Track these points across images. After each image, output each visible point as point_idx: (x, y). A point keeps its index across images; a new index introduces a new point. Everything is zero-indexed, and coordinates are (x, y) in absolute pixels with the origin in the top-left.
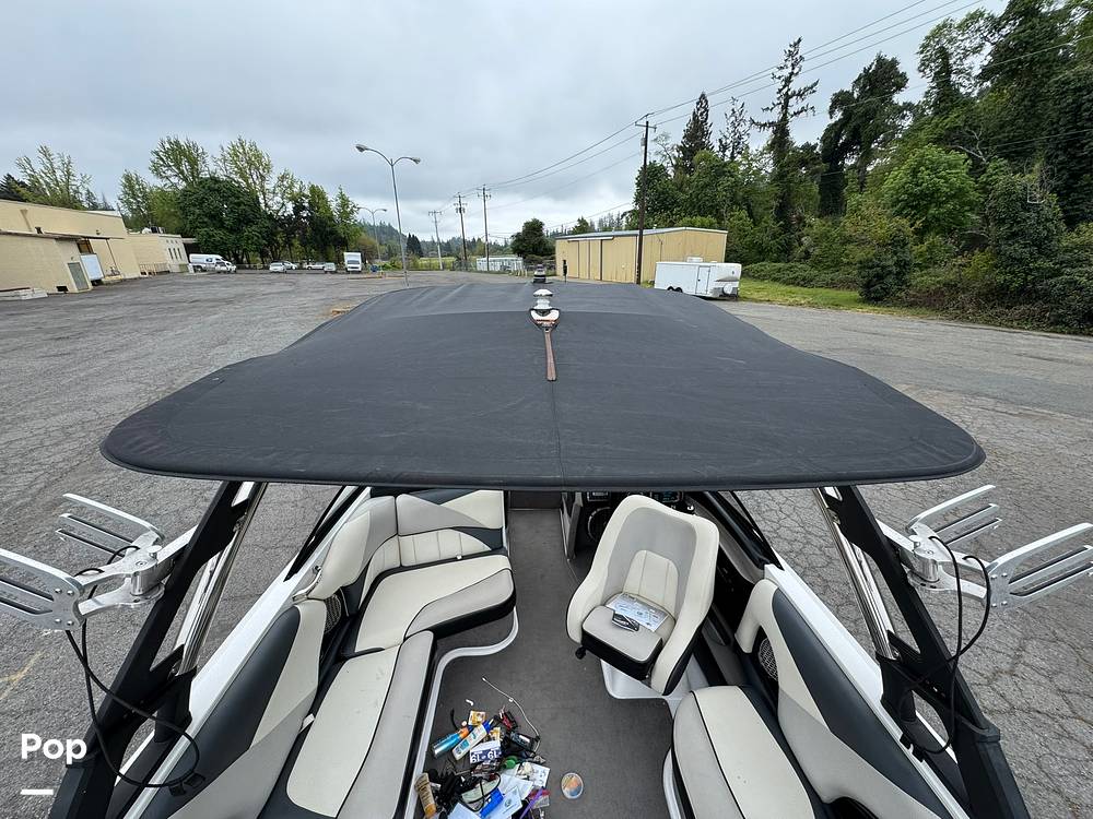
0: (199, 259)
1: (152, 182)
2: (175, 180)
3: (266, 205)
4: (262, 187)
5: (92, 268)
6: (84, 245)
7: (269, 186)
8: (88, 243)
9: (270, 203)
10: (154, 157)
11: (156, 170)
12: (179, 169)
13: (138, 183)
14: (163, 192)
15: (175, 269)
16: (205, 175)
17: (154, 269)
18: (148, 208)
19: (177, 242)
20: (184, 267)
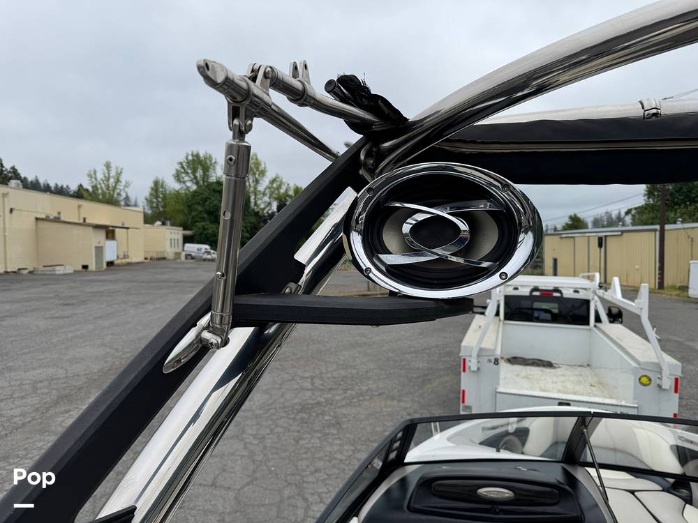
0: (192, 248)
1: (173, 185)
2: (189, 184)
3: (256, 204)
4: (255, 188)
5: (111, 251)
6: (110, 233)
7: (261, 188)
8: (113, 232)
9: (259, 202)
10: (178, 167)
11: (178, 177)
12: (194, 175)
13: (162, 187)
14: (178, 193)
15: (170, 255)
16: (213, 179)
17: (155, 256)
18: (164, 207)
19: (178, 233)
20: (178, 255)
